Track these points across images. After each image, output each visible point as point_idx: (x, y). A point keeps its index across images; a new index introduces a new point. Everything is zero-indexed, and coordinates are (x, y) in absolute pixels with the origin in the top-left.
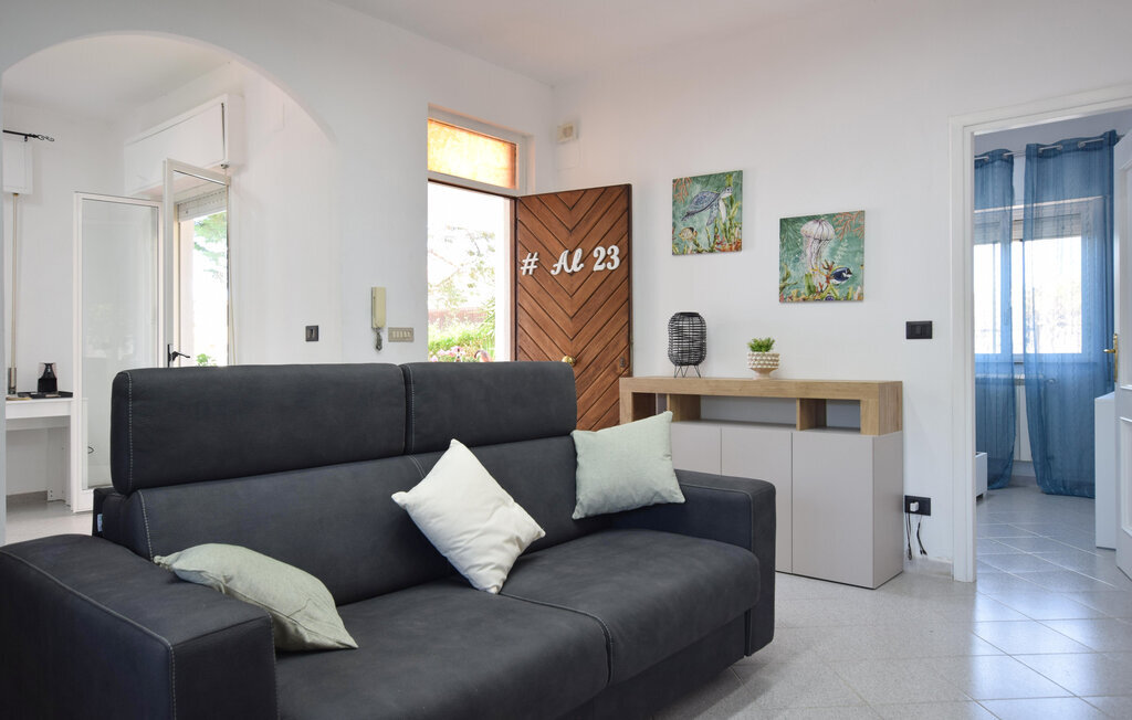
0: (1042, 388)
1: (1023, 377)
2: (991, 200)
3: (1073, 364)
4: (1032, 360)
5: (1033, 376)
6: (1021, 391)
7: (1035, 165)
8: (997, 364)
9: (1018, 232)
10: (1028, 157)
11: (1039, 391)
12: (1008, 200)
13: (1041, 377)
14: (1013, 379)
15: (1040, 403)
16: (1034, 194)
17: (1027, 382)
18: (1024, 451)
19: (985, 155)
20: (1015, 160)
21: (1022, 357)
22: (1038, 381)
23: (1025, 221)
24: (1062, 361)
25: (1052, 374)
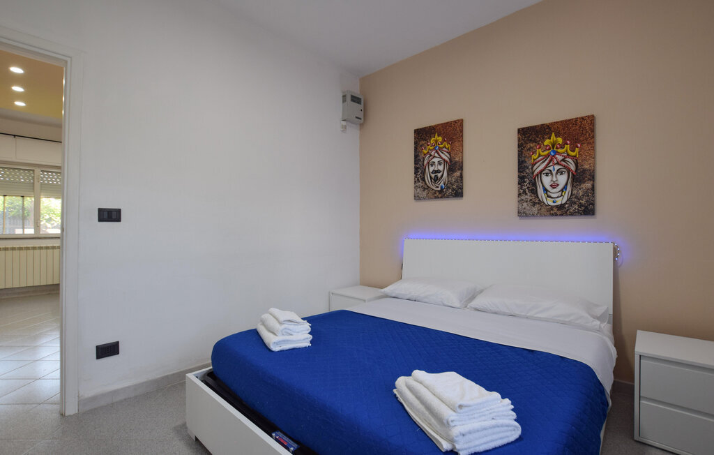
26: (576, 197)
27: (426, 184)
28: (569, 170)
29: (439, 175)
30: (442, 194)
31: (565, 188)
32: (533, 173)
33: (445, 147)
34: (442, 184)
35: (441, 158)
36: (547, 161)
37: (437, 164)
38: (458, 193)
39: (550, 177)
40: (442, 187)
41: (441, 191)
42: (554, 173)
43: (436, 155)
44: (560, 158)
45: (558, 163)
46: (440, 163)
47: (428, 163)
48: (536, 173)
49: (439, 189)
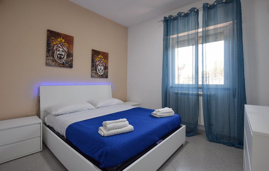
0: (209, 98)
1: (202, 93)
2: (190, 28)
3: (221, 89)
4: (205, 87)
5: (205, 93)
6: (201, 98)
7: (206, 12)
8: (192, 88)
9: (200, 41)
10: (204, 10)
11: (208, 99)
12: (197, 26)
13: (208, 93)
14: (198, 94)
15: (208, 104)
16: (206, 24)
17: (203, 95)
18: (202, 122)
19: (189, 11)
20: (199, 12)
21: (201, 86)
22: (207, 95)
23: (203, 36)
24: (217, 87)
25: (213, 92)
26: (105, 73)
27: (54, 59)
28: (104, 66)
29: (62, 57)
30: (63, 65)
31: (103, 70)
32: (96, 64)
33: (65, 45)
34: (63, 61)
35: (64, 49)
36: (99, 62)
37: (61, 51)
38: (71, 66)
39: (100, 67)
40: (63, 62)
41: (63, 64)
42: (101, 66)
43: (61, 47)
44: (102, 62)
45: (101, 63)
46: (63, 51)
47: (56, 49)
48: (97, 64)
49: (62, 63)
